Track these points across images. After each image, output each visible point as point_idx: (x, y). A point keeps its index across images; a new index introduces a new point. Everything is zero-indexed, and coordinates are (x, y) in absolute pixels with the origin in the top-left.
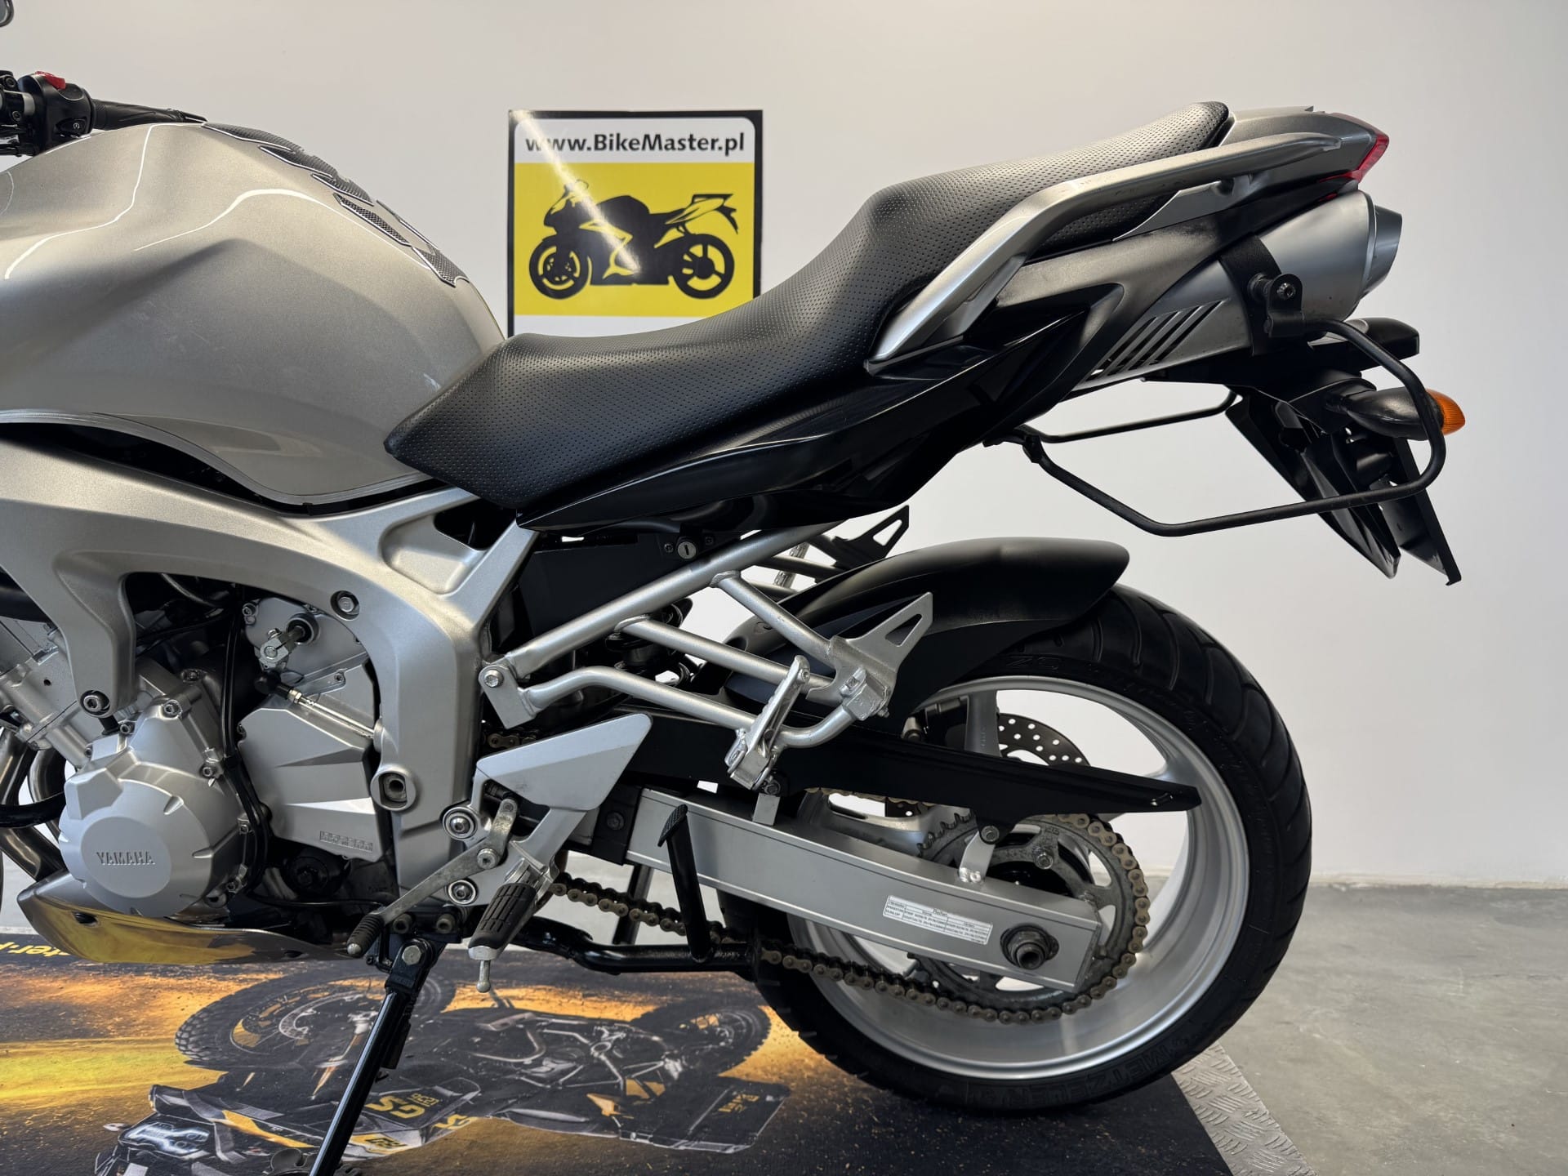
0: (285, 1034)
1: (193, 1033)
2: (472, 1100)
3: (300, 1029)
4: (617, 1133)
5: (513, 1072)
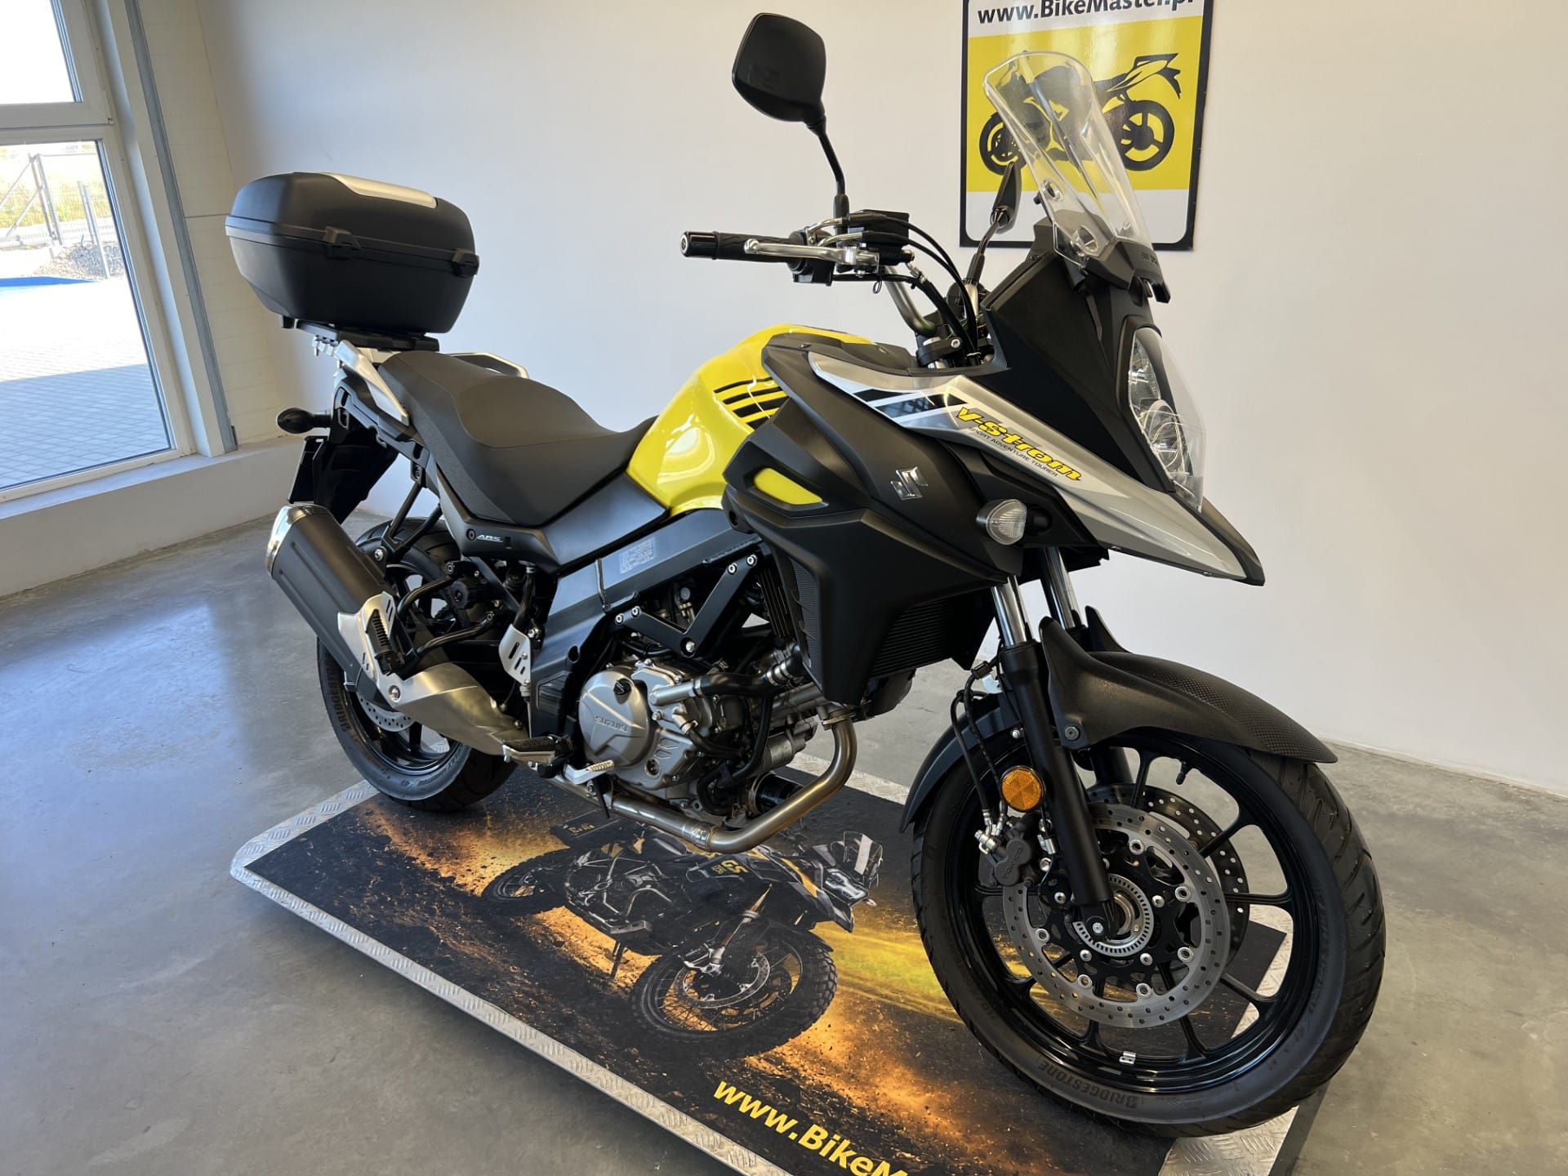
0: (767, 963)
1: (825, 986)
3: (757, 965)
5: (664, 881)
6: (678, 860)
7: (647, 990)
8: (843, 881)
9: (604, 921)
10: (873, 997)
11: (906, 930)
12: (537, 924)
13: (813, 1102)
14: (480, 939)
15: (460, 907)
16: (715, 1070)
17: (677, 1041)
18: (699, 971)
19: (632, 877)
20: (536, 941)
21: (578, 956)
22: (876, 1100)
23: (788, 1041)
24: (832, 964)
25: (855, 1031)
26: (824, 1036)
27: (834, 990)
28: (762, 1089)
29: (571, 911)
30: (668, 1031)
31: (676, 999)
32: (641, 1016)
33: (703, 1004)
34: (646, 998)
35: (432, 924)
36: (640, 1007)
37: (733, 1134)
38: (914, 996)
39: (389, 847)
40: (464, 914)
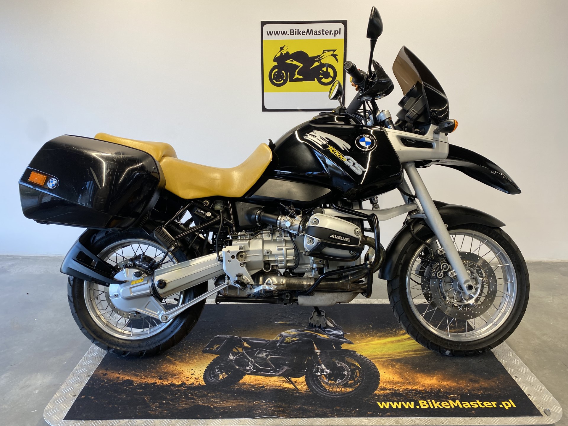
0: (342, 363)
1: (368, 362)
2: (277, 344)
3: (340, 365)
4: (242, 338)
5: (272, 352)
6: (268, 344)
7: (315, 387)
8: (331, 331)
9: (269, 373)
10: (384, 359)
11: (368, 337)
12: (244, 384)
13: (410, 395)
14: (227, 399)
15: (202, 391)
16: (370, 400)
17: (347, 398)
18: (323, 374)
19: (260, 355)
20: (252, 390)
21: (276, 387)
22: (424, 386)
23: (379, 382)
24: (361, 355)
25: (393, 371)
26: (387, 376)
27: (372, 362)
28: (391, 399)
29: (252, 375)
30: (340, 396)
31: (328, 386)
32: (325, 396)
33: (339, 384)
34: (319, 390)
35: (199, 403)
36: (320, 394)
37: (402, 416)
38: (394, 354)
39: (135, 383)
40: (208, 393)
